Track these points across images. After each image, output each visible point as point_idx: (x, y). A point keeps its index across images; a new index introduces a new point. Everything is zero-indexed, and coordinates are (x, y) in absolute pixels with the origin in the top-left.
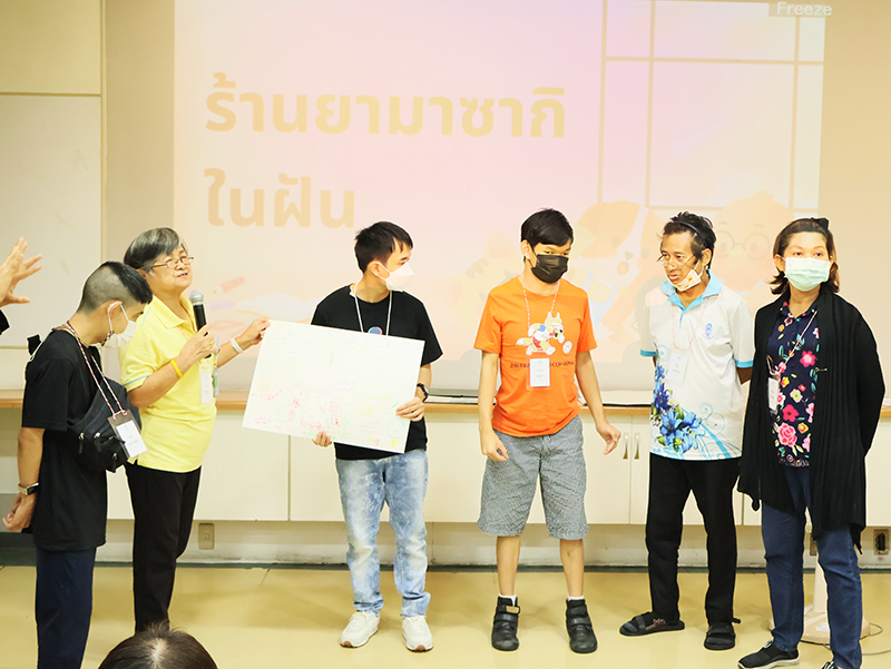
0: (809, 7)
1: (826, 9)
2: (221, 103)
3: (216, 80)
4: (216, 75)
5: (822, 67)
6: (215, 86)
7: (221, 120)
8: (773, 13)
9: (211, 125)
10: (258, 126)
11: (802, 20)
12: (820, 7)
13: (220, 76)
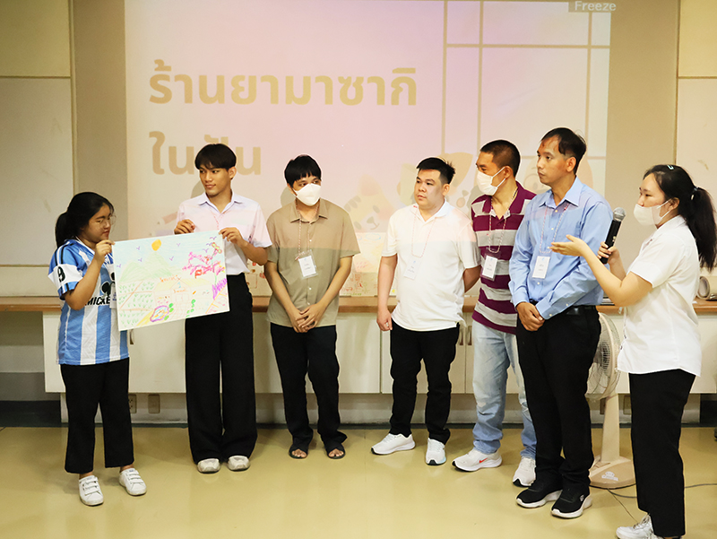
0: (598, 5)
1: (612, 6)
2: (160, 82)
3: (157, 66)
4: (157, 62)
5: (608, 51)
6: (156, 69)
7: (160, 95)
8: (571, 9)
9: (153, 99)
10: (188, 99)
11: (594, 14)
12: (607, 4)
13: (159, 62)
